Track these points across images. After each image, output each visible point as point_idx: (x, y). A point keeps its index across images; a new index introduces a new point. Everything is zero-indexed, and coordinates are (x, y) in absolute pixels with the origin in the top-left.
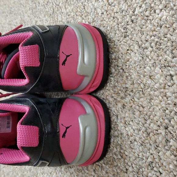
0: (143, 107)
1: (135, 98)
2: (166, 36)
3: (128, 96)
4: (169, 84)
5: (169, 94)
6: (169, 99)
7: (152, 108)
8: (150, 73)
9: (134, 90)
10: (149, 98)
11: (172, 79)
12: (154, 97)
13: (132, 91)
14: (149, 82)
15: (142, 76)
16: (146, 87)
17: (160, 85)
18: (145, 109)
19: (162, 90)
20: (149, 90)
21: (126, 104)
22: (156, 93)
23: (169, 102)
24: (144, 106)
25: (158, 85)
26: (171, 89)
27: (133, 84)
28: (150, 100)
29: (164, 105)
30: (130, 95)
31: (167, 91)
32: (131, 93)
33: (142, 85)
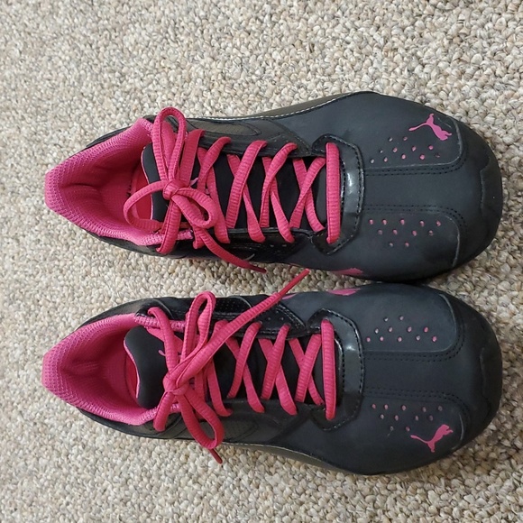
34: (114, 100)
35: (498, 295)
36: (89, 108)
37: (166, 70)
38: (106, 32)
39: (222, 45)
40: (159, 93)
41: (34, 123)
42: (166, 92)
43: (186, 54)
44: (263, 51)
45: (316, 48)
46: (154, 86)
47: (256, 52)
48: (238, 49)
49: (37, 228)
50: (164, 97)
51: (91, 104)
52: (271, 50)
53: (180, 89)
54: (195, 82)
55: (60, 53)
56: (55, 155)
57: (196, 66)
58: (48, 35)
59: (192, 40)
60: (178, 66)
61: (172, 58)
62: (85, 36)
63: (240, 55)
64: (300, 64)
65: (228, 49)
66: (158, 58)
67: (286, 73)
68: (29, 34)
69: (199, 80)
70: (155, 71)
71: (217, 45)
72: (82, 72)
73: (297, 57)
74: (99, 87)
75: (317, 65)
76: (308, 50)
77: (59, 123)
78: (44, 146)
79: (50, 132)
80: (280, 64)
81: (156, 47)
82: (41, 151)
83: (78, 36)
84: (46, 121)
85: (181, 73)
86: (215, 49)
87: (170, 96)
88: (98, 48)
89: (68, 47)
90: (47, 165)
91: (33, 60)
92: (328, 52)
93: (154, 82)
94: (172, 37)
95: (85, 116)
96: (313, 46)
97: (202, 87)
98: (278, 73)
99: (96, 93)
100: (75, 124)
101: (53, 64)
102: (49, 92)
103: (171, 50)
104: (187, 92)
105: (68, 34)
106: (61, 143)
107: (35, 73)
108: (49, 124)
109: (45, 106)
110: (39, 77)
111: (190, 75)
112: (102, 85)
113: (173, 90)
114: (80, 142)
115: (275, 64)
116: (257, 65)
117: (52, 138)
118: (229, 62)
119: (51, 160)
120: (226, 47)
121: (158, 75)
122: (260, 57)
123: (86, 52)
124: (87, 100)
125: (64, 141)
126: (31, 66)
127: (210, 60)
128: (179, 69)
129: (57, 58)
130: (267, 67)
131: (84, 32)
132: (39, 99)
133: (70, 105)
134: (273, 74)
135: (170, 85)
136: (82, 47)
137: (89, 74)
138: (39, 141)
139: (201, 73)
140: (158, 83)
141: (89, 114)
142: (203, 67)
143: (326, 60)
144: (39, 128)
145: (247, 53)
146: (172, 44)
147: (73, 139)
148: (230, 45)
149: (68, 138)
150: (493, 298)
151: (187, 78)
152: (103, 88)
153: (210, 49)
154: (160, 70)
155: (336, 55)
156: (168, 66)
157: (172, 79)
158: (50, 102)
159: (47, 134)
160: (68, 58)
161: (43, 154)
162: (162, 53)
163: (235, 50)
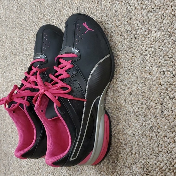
0: (145, 93)
1: (139, 87)
2: (159, 48)
3: (134, 86)
4: (163, 77)
5: (162, 83)
6: (163, 86)
7: (151, 93)
8: (149, 71)
9: (138, 83)
10: (149, 86)
11: (164, 74)
12: (153, 86)
13: (136, 83)
14: (149, 76)
15: (143, 73)
16: (147, 80)
17: (157, 78)
18: (146, 94)
19: (158, 81)
20: (149, 81)
21: (132, 92)
22: (154, 83)
23: (163, 88)
24: (145, 92)
25: (155, 78)
26: (164, 80)
27: (137, 78)
28: (150, 88)
29: (159, 90)
30: (135, 86)
31: (161, 81)
32: (136, 85)
33: (144, 79)
34: (42, 23)
35: (153, 82)
36: (35, 26)
37: (56, 12)
38: (40, 1)
39: (72, 3)
40: (54, 20)
41: (20, 32)
42: (57, 19)
43: (62, 7)
44: (84, 4)
45: (99, 2)
46: (53, 18)
47: (82, 5)
48: (77, 4)
49: (22, 65)
50: (56, 22)
51: (36, 25)
52: (86, 4)
53: (60, 19)
54: (65, 16)
55: (27, 9)
56: (26, 42)
57: (65, 10)
58: (24, 3)
59: (63, 2)
60: (60, 11)
61: (58, 8)
62: (34, 3)
63: (77, 6)
64: (95, 8)
65: (74, 4)
66: (54, 9)
67: (90, 11)
68: (19, 3)
69: (66, 15)
70: (53, 13)
71: (70, 3)
72: (33, 15)
73: (94, 6)
74: (38, 19)
75: (99, 8)
76: (97, 3)
77: (27, 32)
78: (23, 39)
79: (25, 34)
80: (89, 8)
81: (53, 5)
82: (22, 41)
83: (32, 3)
84: (24, 31)
85: (61, 13)
86: (70, 4)
87: (57, 21)
88: (37, 7)
89: (29, 7)
90: (24, 45)
91: (20, 12)
92: (102, 3)
93: (53, 17)
94: (58, 2)
95: (34, 29)
96: (98, 1)
97: (66, 17)
98: (88, 11)
99: (37, 21)
100: (32, 32)
101: (25, 13)
102: (24, 22)
103: (58, 6)
104: (62, 19)
105: (29, 3)
106: (28, 38)
107: (20, 16)
108: (24, 32)
109: (23, 26)
110: (21, 17)
111: (63, 14)
112: (39, 18)
113: (58, 19)
114: (33, 37)
115: (87, 8)
116: (82, 9)
117: (25, 36)
118: (74, 9)
119: (25, 44)
120: (73, 4)
121: (54, 14)
122: (83, 6)
123: (34, 8)
124: (34, 24)
125: (29, 37)
126: (19, 14)
127: (68, 8)
128: (60, 12)
129: (26, 11)
130: (85, 10)
131: (34, 2)
132: (22, 24)
133: (30, 26)
134: (87, 11)
135: (58, 17)
136: (33, 7)
137: (35, 15)
138: (22, 38)
139: (66, 13)
140: (54, 17)
141: (35, 28)
142: (67, 11)
143: (102, 6)
144: (22, 33)
145: (79, 5)
146: (58, 4)
147: (31, 37)
148: (74, 3)
149: (30, 36)
150: (151, 83)
151: (62, 15)
152: (39, 19)
153: (69, 5)
154: (55, 13)
155: (105, 4)
156: (57, 11)
157: (58, 15)
158: (25, 25)
159: (24, 35)
160: (29, 11)
161: (23, 42)
162: (55, 7)
163: (76, 5)
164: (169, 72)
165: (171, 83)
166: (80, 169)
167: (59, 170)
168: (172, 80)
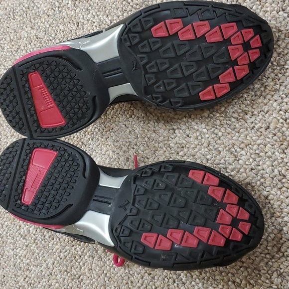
0: (148, 159)
1: (139, 151)
3: (132, 149)
4: (172, 136)
5: (172, 145)
6: (172, 149)
7: (156, 158)
8: (154, 127)
9: (138, 144)
10: (154, 149)
11: (175, 132)
12: (159, 149)
13: (136, 145)
14: (154, 135)
15: (146, 131)
16: (151, 140)
17: (164, 138)
18: (150, 160)
19: (166, 142)
20: (153, 142)
21: (129, 158)
22: (160, 144)
23: (173, 151)
24: (149, 157)
25: (162, 138)
26: (174, 141)
27: (137, 138)
28: (154, 151)
29: (167, 155)
30: (134, 149)
31: (170, 142)
32: (135, 147)
33: (146, 139)
164: (181, 131)
165: (184, 145)
166: (46, 275)
167: (11, 278)
168: (184, 142)
